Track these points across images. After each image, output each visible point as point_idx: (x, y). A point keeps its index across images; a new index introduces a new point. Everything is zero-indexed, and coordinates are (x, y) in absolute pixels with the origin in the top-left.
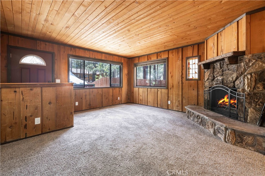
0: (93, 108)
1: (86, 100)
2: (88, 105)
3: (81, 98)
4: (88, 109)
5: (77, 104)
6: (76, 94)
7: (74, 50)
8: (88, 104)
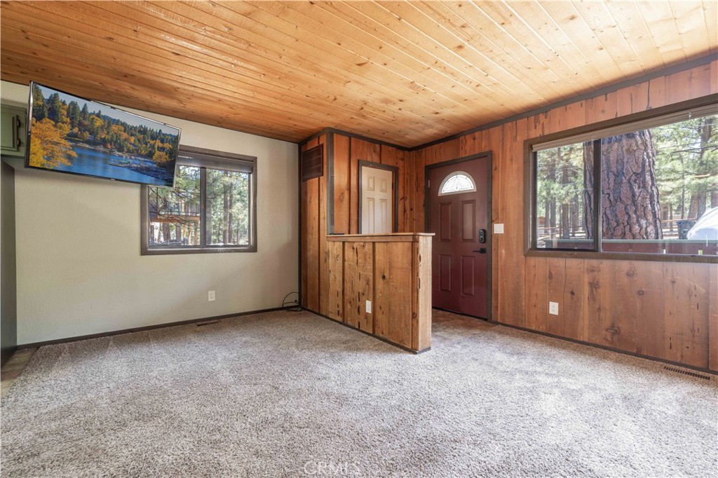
0: (635, 351)
1: (598, 306)
2: (607, 330)
3: (572, 293)
4: (607, 345)
5: (554, 308)
6: (553, 272)
7: (546, 118)
8: (607, 323)
